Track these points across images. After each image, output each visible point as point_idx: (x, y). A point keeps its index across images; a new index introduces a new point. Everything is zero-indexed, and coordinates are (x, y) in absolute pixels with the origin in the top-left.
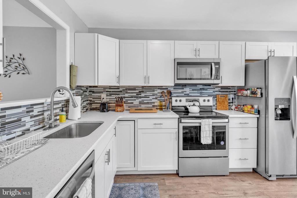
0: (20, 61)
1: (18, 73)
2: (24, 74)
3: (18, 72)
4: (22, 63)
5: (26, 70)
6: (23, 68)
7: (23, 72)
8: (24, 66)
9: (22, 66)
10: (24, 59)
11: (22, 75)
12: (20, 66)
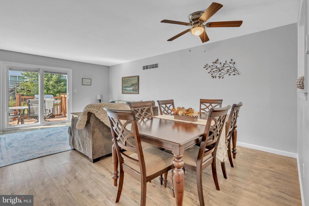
0: (231, 65)
1: (230, 75)
2: (234, 75)
3: (230, 73)
4: (233, 66)
5: (236, 72)
6: (234, 70)
7: (234, 73)
8: (234, 69)
9: (232, 69)
10: (234, 63)
11: (233, 76)
12: (231, 69)
